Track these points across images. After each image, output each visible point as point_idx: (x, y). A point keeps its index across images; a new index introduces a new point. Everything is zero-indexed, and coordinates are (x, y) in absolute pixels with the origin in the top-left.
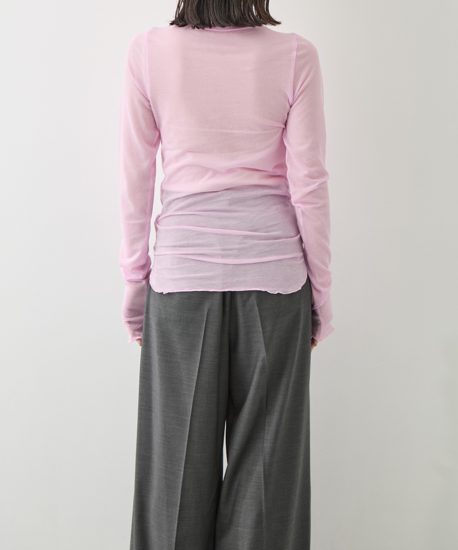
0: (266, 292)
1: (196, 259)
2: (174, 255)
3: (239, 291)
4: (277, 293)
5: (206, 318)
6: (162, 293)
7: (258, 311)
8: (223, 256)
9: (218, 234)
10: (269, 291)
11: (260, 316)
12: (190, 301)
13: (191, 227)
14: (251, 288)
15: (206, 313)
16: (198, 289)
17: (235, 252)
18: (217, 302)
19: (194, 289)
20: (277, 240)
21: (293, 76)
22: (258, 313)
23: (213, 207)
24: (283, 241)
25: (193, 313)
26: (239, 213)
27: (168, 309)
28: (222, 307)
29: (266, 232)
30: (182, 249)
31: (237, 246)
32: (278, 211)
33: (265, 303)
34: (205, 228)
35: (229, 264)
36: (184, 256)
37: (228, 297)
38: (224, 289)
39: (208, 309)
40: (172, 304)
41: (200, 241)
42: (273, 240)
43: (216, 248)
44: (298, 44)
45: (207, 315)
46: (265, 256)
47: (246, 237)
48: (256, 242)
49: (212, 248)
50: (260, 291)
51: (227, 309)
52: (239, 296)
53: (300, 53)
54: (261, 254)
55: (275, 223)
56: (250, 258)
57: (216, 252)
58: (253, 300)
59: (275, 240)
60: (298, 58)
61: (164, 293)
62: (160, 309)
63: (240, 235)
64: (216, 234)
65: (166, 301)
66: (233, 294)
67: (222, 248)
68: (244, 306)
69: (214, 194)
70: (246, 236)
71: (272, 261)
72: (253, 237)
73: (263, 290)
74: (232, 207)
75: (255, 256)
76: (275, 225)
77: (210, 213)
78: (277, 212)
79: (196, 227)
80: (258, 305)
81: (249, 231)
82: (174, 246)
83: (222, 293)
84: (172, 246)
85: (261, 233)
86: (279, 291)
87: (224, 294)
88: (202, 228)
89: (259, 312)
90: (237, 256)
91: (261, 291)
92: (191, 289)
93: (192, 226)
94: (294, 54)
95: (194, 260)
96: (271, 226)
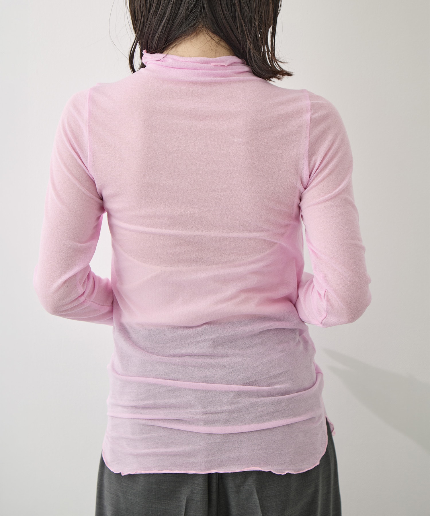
0: (270, 472)
1: (168, 427)
2: (136, 420)
3: (231, 473)
4: (285, 473)
5: (184, 511)
6: (120, 473)
7: (258, 500)
8: (206, 423)
9: (198, 390)
10: (274, 470)
11: (262, 507)
12: (160, 487)
13: (160, 380)
14: (248, 467)
15: (184, 503)
16: (171, 470)
17: (224, 416)
18: (200, 488)
19: (165, 470)
20: (285, 396)
21: (308, 148)
22: (258, 503)
23: (192, 350)
24: (293, 397)
25: (166, 504)
26: (228, 358)
27: (129, 497)
28: (207, 495)
29: (268, 385)
30: (146, 411)
31: (226, 408)
32: (285, 353)
33: (269, 488)
34: (179, 382)
35: (215, 434)
36: (150, 423)
37: (214, 481)
38: (209, 469)
39: (187, 499)
40: (134, 489)
41: (173, 401)
42: (280, 396)
43: (196, 410)
44: (311, 103)
45: (186, 507)
46: (267, 420)
47: (240, 394)
48: (254, 400)
49: (190, 410)
50: (261, 471)
51: (214, 496)
52: (231, 478)
53: (316, 115)
54: (261, 418)
55: (281, 371)
56: (245, 424)
57: (196, 417)
58: (251, 485)
59: (282, 395)
60: (315, 123)
61: (123, 475)
62: (117, 496)
63: (231, 392)
64: (196, 391)
65: (126, 484)
66: (221, 476)
67: (204, 410)
68: (238, 492)
69: (192, 331)
70: (239, 392)
71: (278, 427)
72: (249, 394)
73: (266, 469)
74: (219, 350)
75: (253, 421)
76: (282, 373)
77: (186, 359)
78: (283, 354)
79: (167, 380)
80: (258, 492)
81: (243, 385)
82: (136, 407)
83: (207, 475)
84: (132, 407)
85: (261, 386)
86: (289, 470)
87: (209, 476)
88: (175, 381)
89: (260, 502)
90: (227, 422)
91: (264, 471)
92: (161, 470)
93: (160, 378)
94: (307, 116)
95: (164, 427)
96: (276, 376)
